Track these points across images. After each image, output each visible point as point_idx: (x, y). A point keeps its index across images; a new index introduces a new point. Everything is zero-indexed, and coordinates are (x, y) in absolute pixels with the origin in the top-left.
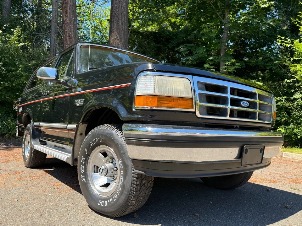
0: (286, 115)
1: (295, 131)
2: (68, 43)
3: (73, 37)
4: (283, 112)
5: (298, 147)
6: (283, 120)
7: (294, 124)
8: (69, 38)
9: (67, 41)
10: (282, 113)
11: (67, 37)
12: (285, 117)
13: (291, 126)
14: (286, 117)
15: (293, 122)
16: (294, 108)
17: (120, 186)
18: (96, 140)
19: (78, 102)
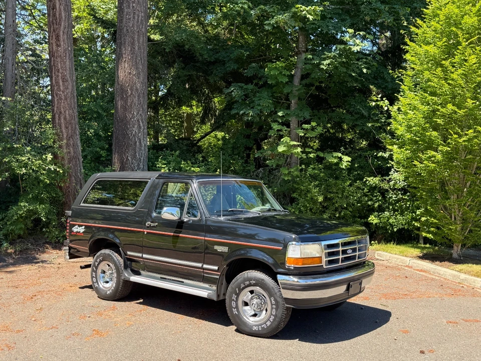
0: (380, 198)
1: (391, 221)
2: (62, 88)
3: (69, 79)
4: (376, 193)
5: (394, 244)
6: (376, 205)
7: (390, 210)
8: (63, 81)
9: (59, 86)
10: (375, 194)
11: (59, 79)
12: (379, 201)
13: (387, 213)
14: (380, 201)
15: (389, 208)
16: (390, 189)
17: (273, 315)
18: (247, 283)
19: (220, 249)
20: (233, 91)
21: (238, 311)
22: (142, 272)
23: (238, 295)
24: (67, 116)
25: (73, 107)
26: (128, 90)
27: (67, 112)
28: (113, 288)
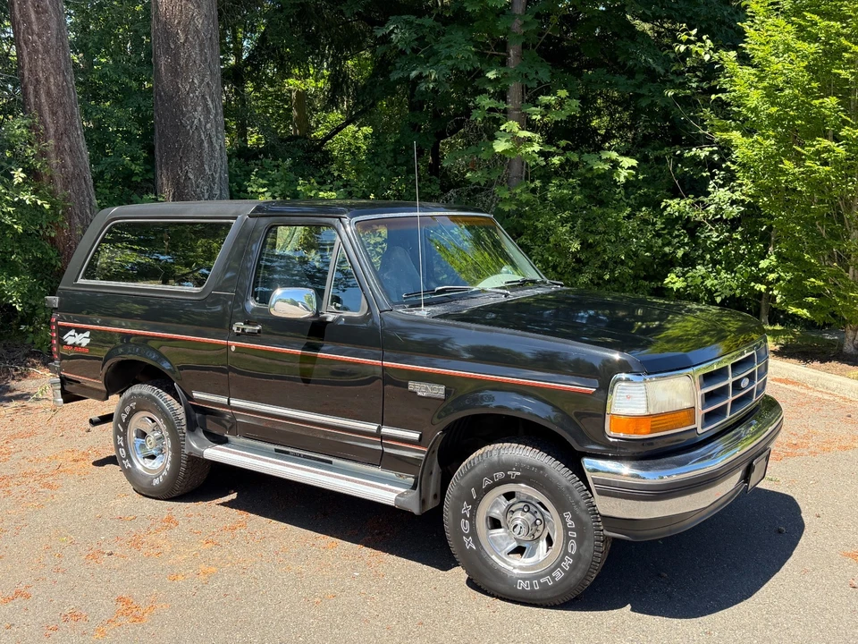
0: (686, 240)
1: (708, 283)
2: (35, 28)
3: (50, 9)
4: (679, 230)
6: (680, 253)
7: (706, 263)
8: (37, 12)
9: (30, 23)
10: (676, 232)
11: (27, 8)
12: (683, 245)
13: (701, 269)
14: (687, 244)
15: (703, 258)
16: (708, 220)
17: (571, 556)
18: (500, 475)
19: (422, 389)
20: (392, 32)
21: (476, 541)
22: (230, 437)
23: (475, 504)
24: (53, 88)
25: (63, 68)
26: (178, 33)
27: (52, 80)
28: (165, 473)
